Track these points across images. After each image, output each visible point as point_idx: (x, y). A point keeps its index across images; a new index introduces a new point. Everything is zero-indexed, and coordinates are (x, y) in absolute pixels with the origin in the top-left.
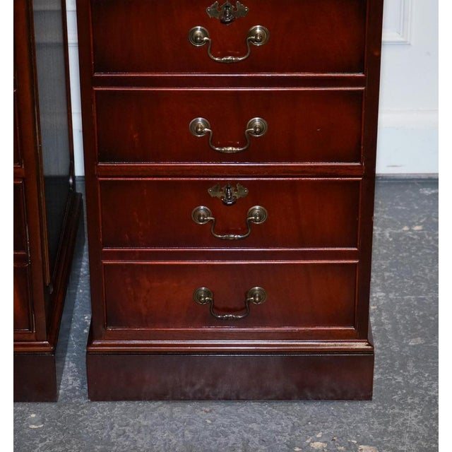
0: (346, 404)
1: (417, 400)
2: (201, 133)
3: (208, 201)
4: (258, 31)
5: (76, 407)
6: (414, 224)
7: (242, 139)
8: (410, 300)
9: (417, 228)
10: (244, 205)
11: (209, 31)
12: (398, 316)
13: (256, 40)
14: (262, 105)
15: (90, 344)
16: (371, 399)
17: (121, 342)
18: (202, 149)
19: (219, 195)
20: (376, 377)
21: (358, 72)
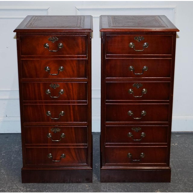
0: (164, 183)
1: (182, 182)
2: (131, 114)
3: (131, 131)
4: (144, 90)
5: (97, 184)
6: (175, 143)
7: (140, 116)
8: (176, 160)
9: (176, 144)
10: (140, 132)
11: (133, 90)
12: (174, 164)
13: (144, 92)
14: (145, 108)
15: (101, 167)
16: (170, 182)
17: (109, 167)
18: (131, 118)
19: (134, 130)
20: (171, 177)
21: (168, 100)
